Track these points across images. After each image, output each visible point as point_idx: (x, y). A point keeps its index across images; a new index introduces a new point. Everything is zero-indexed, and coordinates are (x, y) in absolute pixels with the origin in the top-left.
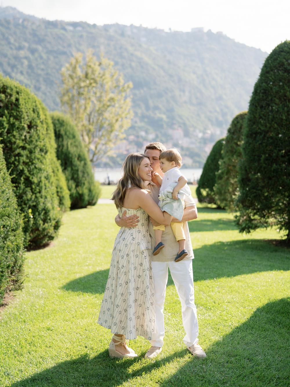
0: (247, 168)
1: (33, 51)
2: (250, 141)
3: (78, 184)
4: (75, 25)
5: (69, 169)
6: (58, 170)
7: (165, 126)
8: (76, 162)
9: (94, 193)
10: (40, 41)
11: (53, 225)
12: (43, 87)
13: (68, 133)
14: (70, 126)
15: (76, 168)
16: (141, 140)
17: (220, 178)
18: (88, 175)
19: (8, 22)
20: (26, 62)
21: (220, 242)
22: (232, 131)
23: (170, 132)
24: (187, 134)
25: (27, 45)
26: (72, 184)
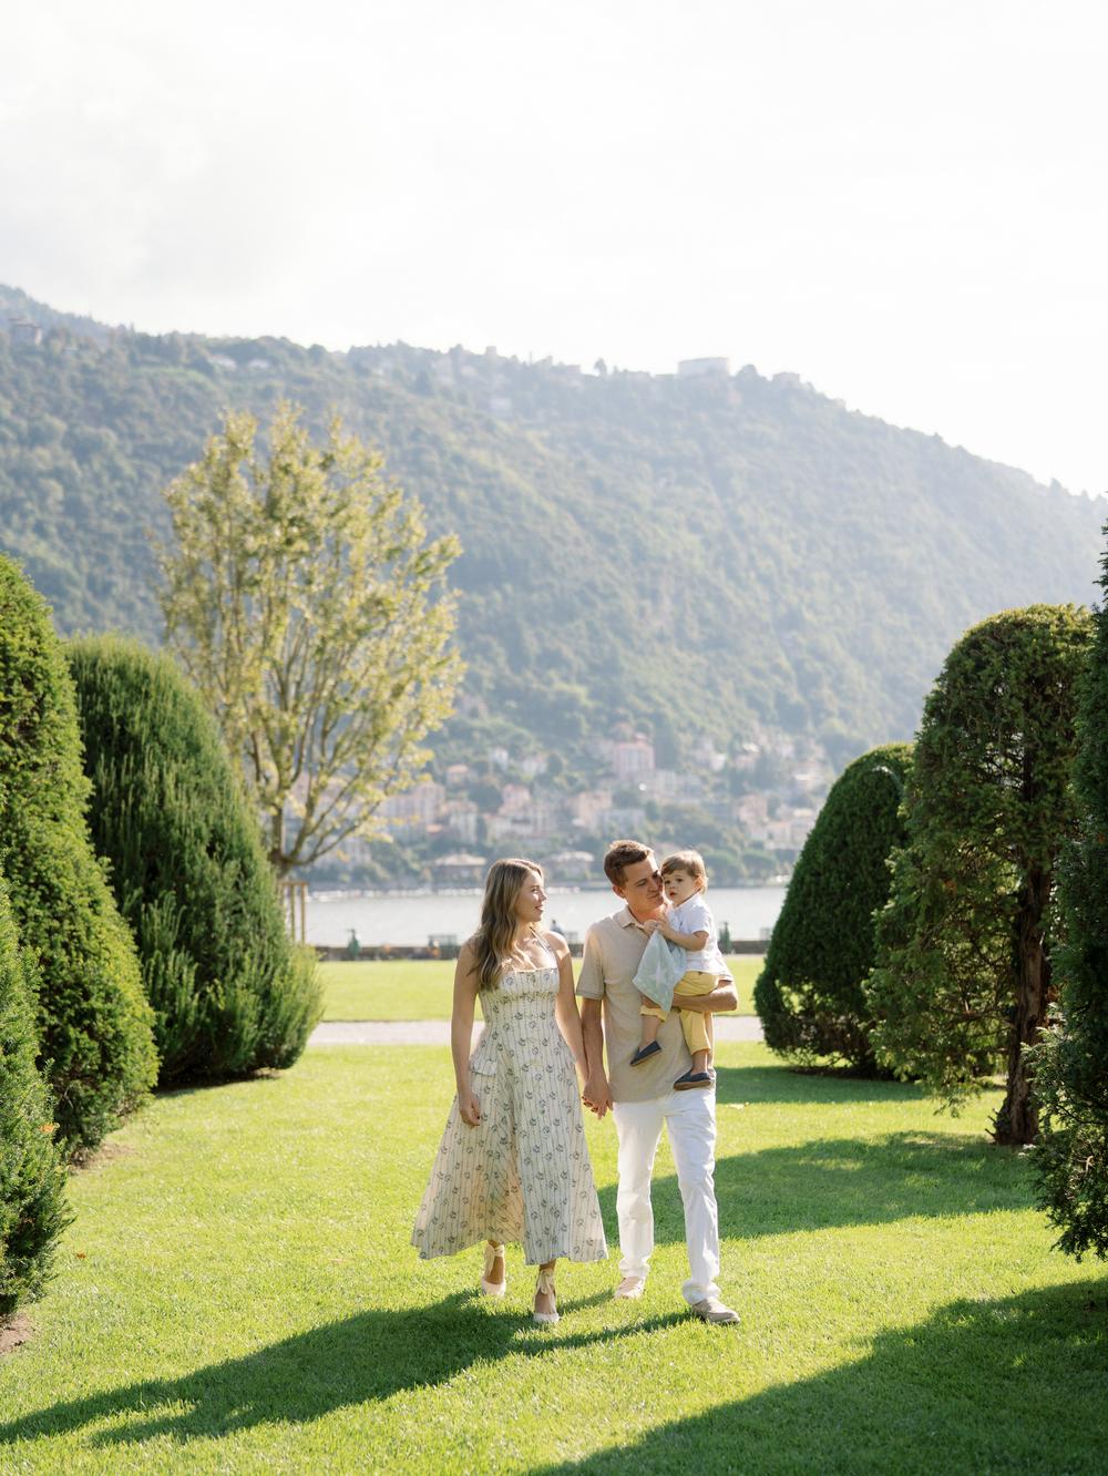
1: (83, 450)
3: (210, 967)
4: (242, 350)
5: (170, 897)
7: (585, 727)
8: (204, 865)
10: (113, 411)
12: (122, 584)
13: (163, 732)
15: (202, 893)
16: (493, 780)
18: (258, 921)
20: (57, 491)
23: (605, 748)
24: (667, 757)
25: (60, 425)
26: (180, 968)
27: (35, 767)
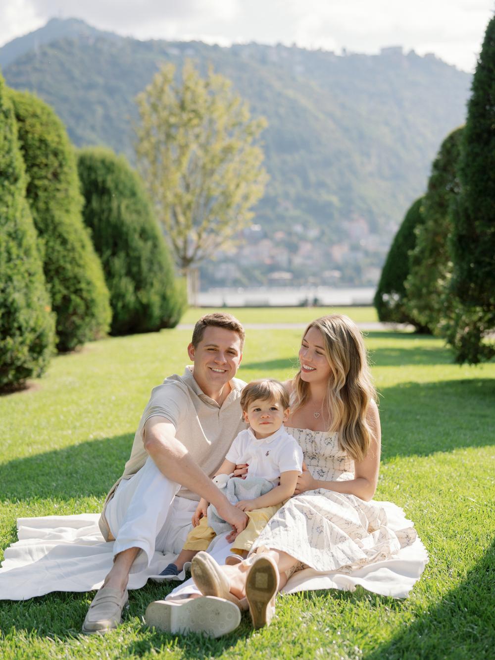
0: (470, 212)
1: (112, 91)
2: (477, 150)
3: (139, 284)
4: (182, 46)
5: (122, 255)
6: (83, 247)
7: (336, 215)
8: (136, 241)
9: (172, 303)
10: (124, 74)
11: (28, 342)
13: (121, 187)
14: (126, 173)
15: (136, 254)
16: (295, 239)
17: (418, 261)
18: (161, 268)
19: (70, 43)
20: (100, 111)
21: (410, 383)
22: (441, 164)
23: (346, 225)
24: (374, 228)
25: (100, 80)
26: (127, 285)
27: (58, 190)
